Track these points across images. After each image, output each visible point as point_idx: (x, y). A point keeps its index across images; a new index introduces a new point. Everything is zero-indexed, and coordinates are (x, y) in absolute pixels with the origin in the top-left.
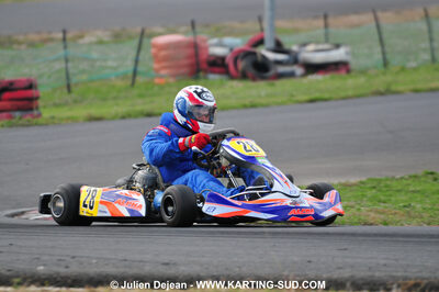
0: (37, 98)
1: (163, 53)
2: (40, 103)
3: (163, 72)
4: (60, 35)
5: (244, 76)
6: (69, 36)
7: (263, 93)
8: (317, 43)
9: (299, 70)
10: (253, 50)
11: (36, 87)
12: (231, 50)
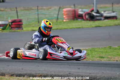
0: (22, 24)
1: (66, 13)
2: (23, 26)
3: (66, 18)
4: (37, 8)
5: (87, 20)
6: (39, 8)
7: (89, 24)
8: (108, 11)
9: (103, 18)
10: (90, 12)
11: (22, 22)
12: (84, 12)
